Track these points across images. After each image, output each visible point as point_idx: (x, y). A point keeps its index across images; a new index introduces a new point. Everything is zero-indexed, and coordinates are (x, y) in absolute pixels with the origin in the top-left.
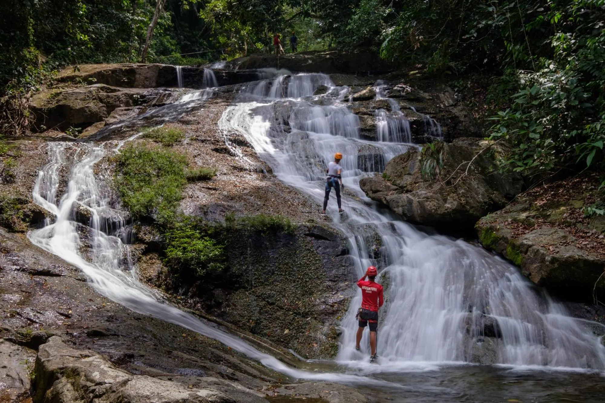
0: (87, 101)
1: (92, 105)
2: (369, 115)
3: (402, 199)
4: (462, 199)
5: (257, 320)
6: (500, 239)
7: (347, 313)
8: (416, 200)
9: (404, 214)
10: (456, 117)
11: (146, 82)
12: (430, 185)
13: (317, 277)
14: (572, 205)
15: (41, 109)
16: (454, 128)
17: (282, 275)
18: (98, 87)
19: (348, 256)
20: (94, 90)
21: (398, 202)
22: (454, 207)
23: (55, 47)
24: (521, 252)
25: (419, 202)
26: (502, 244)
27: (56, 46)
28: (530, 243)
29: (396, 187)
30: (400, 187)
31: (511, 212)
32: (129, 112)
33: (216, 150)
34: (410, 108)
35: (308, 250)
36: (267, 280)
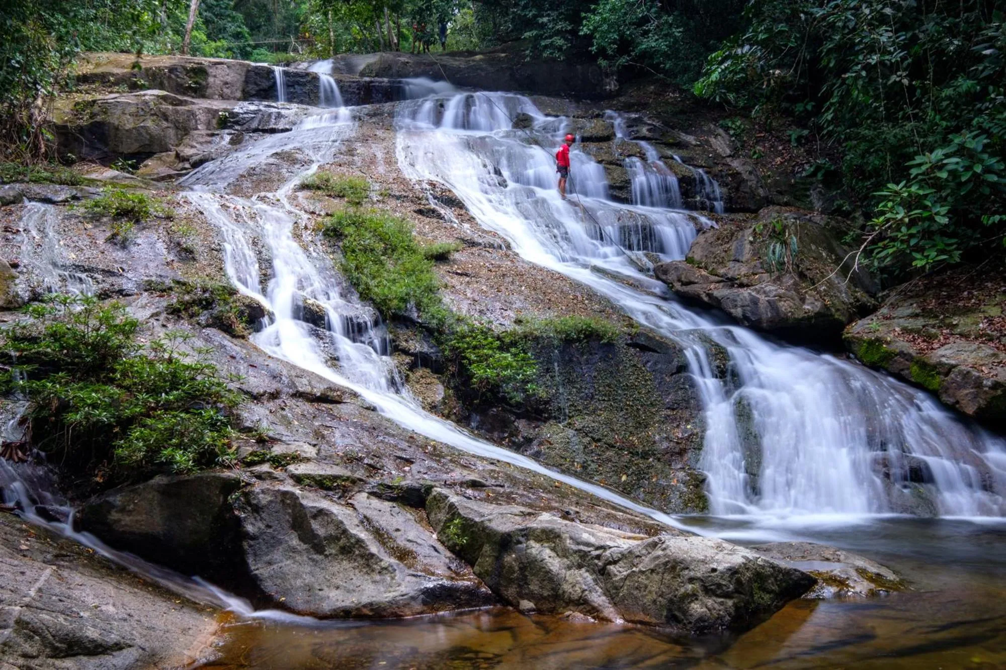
0: (142, 118)
1: (149, 123)
2: (617, 165)
3: (741, 297)
4: (827, 299)
5: (584, 462)
6: (896, 355)
7: (702, 452)
8: (762, 298)
9: (745, 317)
10: (738, 173)
11: (225, 90)
12: (778, 278)
13: (651, 404)
14: (984, 312)
15: (65, 127)
16: (737, 189)
17: (604, 400)
18: (158, 96)
19: (685, 374)
20: (152, 100)
21: (736, 301)
22: (817, 310)
23: (55, 22)
24: (939, 373)
25: (768, 301)
26: (901, 362)
27: (56, 19)
28: (953, 362)
29: (717, 278)
30: (728, 279)
31: (894, 318)
32: (214, 138)
33: (420, 212)
34: (672, 158)
35: (634, 365)
36: (586, 408)
